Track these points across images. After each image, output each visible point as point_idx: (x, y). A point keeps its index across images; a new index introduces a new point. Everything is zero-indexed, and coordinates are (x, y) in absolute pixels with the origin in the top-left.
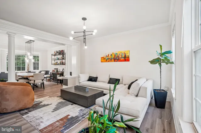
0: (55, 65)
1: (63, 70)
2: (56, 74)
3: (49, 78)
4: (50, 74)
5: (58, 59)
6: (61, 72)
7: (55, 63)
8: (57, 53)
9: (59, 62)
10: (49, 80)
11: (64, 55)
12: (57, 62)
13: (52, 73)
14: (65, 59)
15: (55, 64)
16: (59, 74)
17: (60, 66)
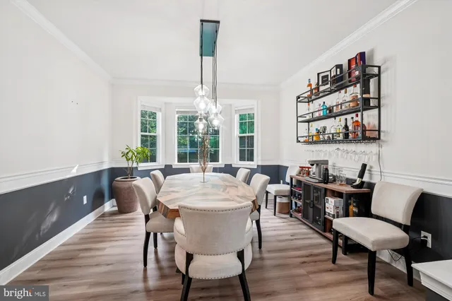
0: (315, 143)
1: (361, 175)
2: (317, 189)
3: (285, 200)
4: (288, 180)
5: (330, 113)
6: (350, 182)
7: (313, 132)
8: (325, 82)
9: (333, 125)
10: (286, 210)
11: (373, 82)
12: (325, 128)
13: (299, 182)
14: (379, 107)
15: (310, 141)
16: (338, 194)
17: (342, 146)
